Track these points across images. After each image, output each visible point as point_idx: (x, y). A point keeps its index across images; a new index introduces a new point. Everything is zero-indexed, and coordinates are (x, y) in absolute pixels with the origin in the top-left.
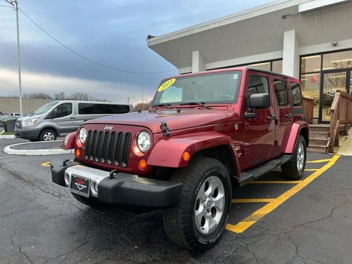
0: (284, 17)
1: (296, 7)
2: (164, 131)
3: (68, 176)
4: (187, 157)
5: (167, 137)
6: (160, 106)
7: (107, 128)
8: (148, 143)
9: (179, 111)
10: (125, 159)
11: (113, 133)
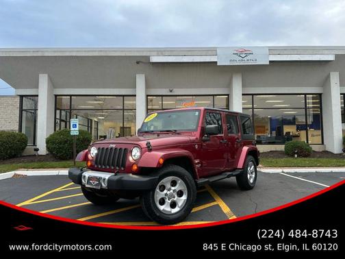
0: (138, 63)
1: (148, 57)
2: (149, 147)
3: (85, 176)
4: (161, 161)
5: (150, 150)
6: (146, 132)
7: (111, 146)
8: (138, 154)
9: (158, 136)
10: (123, 165)
11: (116, 149)
